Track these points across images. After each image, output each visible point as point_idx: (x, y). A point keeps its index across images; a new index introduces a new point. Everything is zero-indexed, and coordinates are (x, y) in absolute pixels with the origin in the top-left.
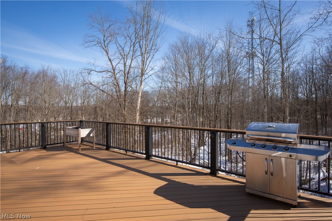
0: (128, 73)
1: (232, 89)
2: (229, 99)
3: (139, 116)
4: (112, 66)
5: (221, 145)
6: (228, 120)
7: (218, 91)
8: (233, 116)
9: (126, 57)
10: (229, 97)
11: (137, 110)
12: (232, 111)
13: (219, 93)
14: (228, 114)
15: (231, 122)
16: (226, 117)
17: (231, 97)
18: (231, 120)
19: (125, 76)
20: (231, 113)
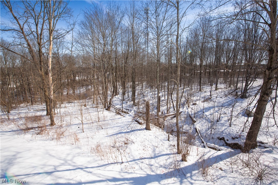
0: (41, 34)
1: (135, 55)
2: (133, 62)
3: (51, 76)
4: (19, 25)
5: (129, 93)
6: (133, 77)
7: (126, 56)
8: (136, 74)
9: (37, 17)
10: (133, 60)
11: (49, 70)
12: (136, 71)
13: (127, 58)
14: (133, 73)
15: (135, 78)
16: (132, 75)
17: (135, 61)
18: (135, 77)
19: (38, 37)
20: (135, 72)
